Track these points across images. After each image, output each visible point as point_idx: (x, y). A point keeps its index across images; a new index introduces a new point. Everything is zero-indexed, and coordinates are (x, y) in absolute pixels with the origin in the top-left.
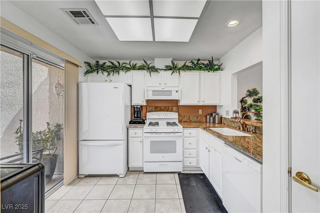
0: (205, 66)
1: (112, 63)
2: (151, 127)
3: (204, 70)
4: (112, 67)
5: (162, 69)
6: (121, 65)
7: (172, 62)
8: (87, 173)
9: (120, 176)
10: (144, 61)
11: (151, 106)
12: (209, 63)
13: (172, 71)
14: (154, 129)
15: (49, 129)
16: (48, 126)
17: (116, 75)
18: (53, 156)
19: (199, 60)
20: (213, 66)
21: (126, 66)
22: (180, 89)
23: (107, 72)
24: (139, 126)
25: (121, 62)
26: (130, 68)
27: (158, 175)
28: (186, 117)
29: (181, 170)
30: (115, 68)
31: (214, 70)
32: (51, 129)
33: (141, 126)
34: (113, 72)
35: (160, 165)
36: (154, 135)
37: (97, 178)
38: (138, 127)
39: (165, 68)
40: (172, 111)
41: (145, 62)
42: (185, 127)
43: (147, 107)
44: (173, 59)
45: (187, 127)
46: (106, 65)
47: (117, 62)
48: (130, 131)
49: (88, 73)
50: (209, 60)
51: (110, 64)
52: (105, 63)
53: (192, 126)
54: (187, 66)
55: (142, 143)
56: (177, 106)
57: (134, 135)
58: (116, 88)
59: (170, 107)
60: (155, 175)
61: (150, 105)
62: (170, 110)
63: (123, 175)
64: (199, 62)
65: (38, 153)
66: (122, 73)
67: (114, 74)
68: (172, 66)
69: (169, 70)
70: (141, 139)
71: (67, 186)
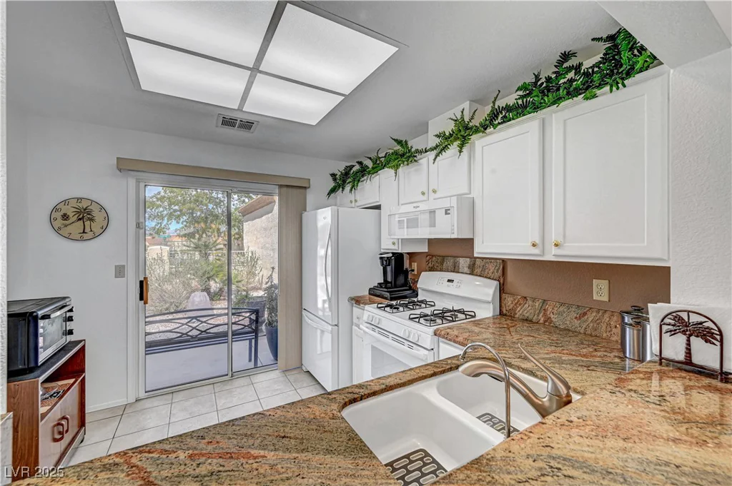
1: (361, 164)
5: (426, 150)
10: (395, 140)
22: (454, 202)
28: (530, 302)
36: (377, 332)
37: (314, 380)
41: (399, 142)
43: (426, 257)
46: (353, 171)
47: (368, 158)
49: (331, 193)
52: (351, 168)
57: (357, 322)
59: (478, 262)
71: (280, 372)
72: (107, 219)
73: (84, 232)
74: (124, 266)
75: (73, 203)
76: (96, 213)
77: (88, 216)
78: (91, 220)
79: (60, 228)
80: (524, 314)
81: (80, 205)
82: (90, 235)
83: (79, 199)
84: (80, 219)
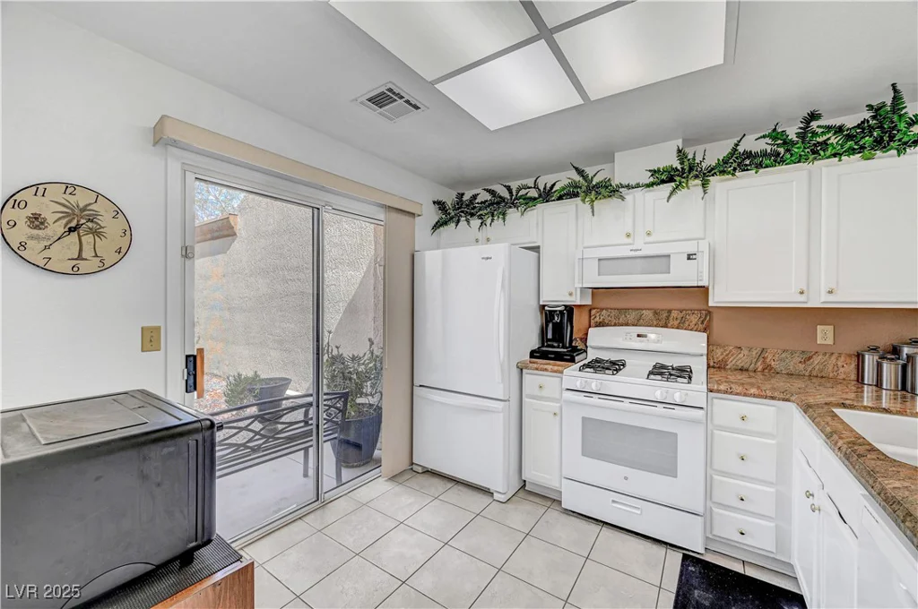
0: (849, 137)
1: (492, 192)
2: (589, 374)
3: (835, 155)
4: (492, 204)
5: (638, 186)
6: (514, 193)
7: (679, 151)
8: (430, 466)
9: (496, 496)
10: (576, 169)
11: (607, 309)
12: (874, 117)
13: (673, 184)
14: (595, 380)
15: (372, 353)
16: (371, 346)
17: (498, 222)
18: (375, 410)
19: (814, 116)
20: (902, 126)
21: (528, 195)
22: (704, 246)
23: (480, 217)
24: (549, 367)
25: (514, 185)
26: (535, 199)
27: (606, 532)
28: (745, 352)
29: (697, 546)
30: (498, 205)
31: (906, 143)
32: (376, 353)
33: (556, 368)
34: (493, 216)
35: (613, 501)
36: (595, 400)
37: (446, 481)
38: (546, 370)
39: (652, 179)
40: (681, 325)
41: (580, 172)
42: (718, 391)
43: (590, 311)
44: (685, 141)
45: (726, 392)
46: (478, 200)
47: (505, 186)
48: (527, 377)
49: (439, 228)
50: (870, 107)
51: (488, 197)
52: (475, 197)
53: (753, 391)
54: (749, 155)
55: (558, 418)
56: (705, 307)
57: (537, 392)
58: (487, 258)
59: (674, 314)
60: (595, 528)
61: (602, 305)
62: (676, 323)
63: (503, 496)
64: (814, 124)
65: (340, 398)
66: (513, 214)
67: (492, 220)
68: (679, 167)
69: (663, 182)
70: (555, 406)
71: (386, 481)
72: (128, 233)
73: (80, 257)
74: (158, 329)
75: (56, 193)
76: (105, 220)
77: (90, 224)
78: (97, 233)
79: (23, 245)
80: (738, 363)
81: (72, 199)
82: (94, 264)
83: (70, 187)
84: (71, 230)
